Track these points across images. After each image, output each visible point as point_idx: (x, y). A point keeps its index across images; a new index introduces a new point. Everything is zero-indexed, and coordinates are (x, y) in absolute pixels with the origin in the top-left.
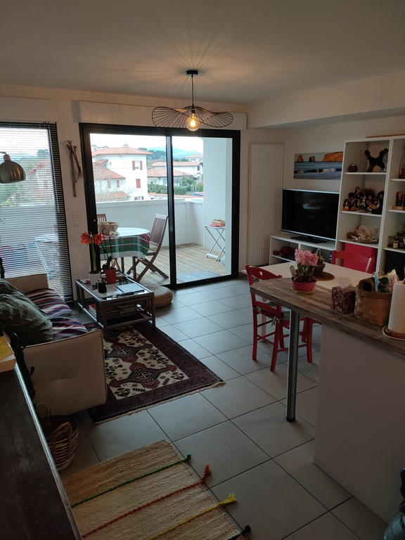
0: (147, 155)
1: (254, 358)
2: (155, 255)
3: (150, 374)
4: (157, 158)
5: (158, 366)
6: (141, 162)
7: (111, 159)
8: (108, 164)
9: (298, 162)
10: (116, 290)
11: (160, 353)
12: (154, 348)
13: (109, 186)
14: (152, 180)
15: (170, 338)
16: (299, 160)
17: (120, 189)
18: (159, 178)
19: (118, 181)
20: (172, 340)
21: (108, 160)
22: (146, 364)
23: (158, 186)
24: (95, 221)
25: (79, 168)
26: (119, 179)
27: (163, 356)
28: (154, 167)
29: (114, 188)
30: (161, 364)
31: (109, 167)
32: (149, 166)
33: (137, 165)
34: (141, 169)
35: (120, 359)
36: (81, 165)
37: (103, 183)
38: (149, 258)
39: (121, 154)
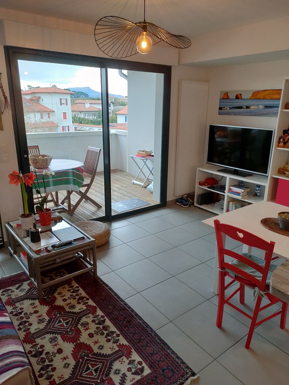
0: (71, 94)
1: (219, 325)
2: (89, 186)
3: (100, 365)
4: (78, 97)
5: (108, 349)
6: (66, 99)
7: (43, 96)
8: (41, 100)
9: (223, 98)
10: (51, 237)
11: (108, 322)
12: (99, 313)
13: (42, 117)
14: (75, 113)
15: (116, 294)
16: (225, 97)
17: (51, 120)
18: (81, 112)
19: (49, 114)
20: (119, 297)
21: (40, 97)
22: (92, 345)
23: (80, 118)
24: (26, 156)
25: (6, 98)
26: (50, 112)
27: (113, 328)
28: (76, 103)
29: (45, 119)
30: (111, 344)
31: (41, 102)
32: (73, 103)
33: (64, 102)
34: (67, 105)
35: (59, 337)
36: (8, 95)
37: (36, 114)
38: (83, 190)
39: (50, 93)
